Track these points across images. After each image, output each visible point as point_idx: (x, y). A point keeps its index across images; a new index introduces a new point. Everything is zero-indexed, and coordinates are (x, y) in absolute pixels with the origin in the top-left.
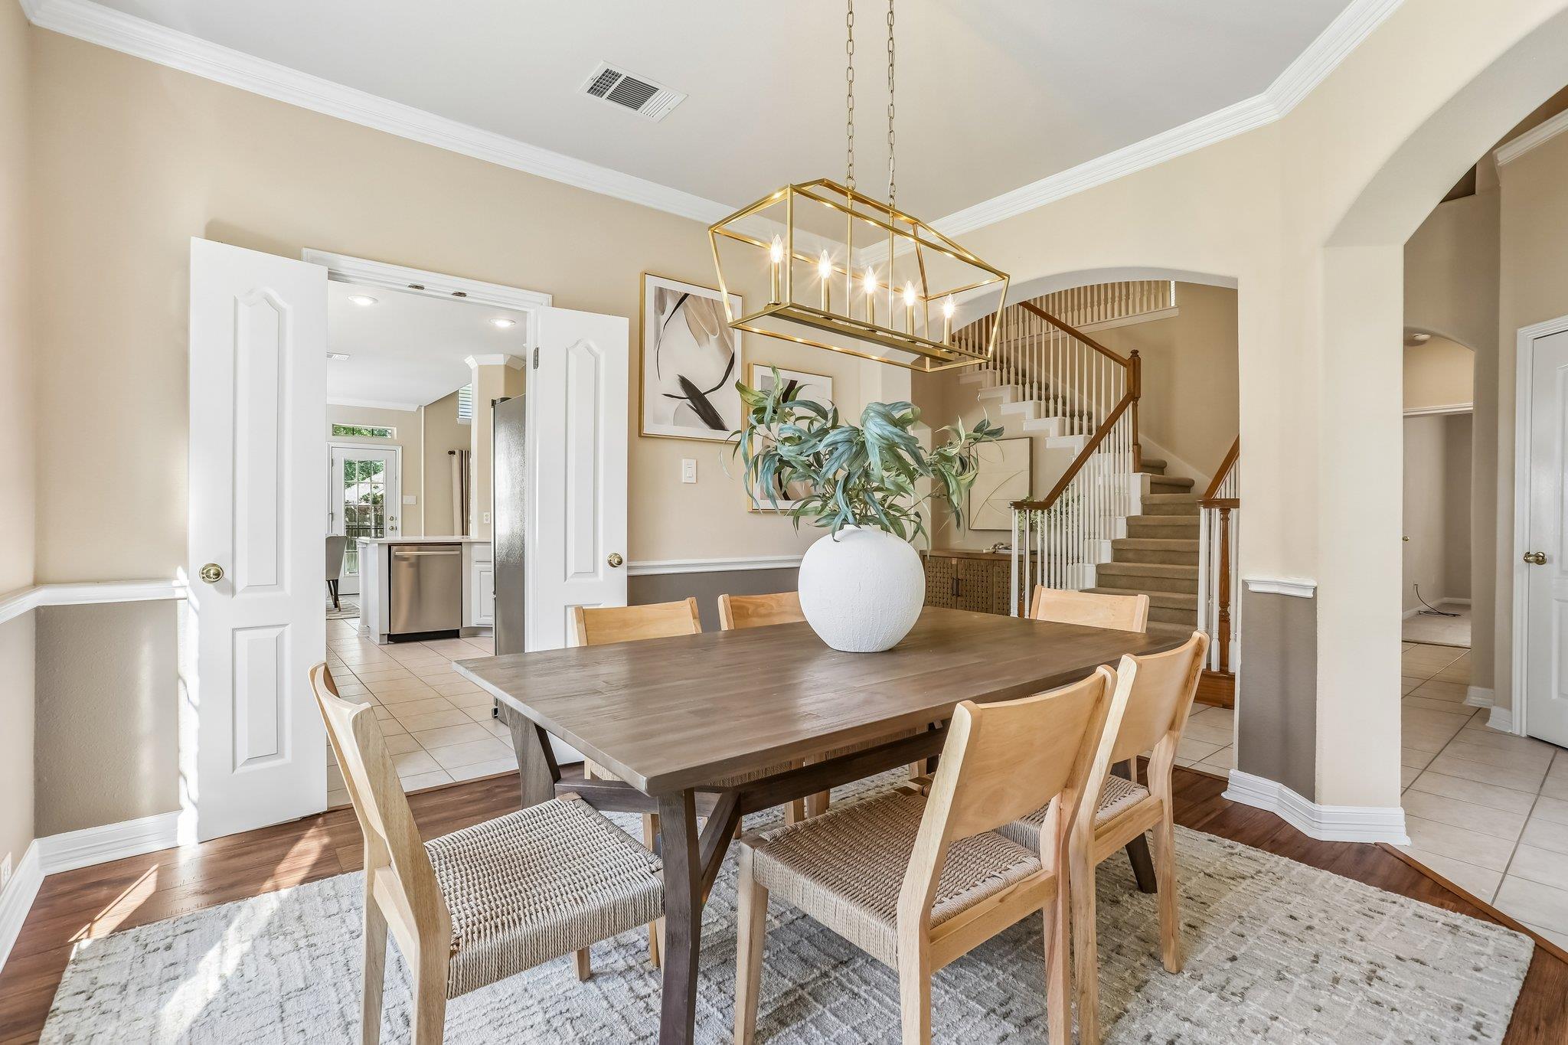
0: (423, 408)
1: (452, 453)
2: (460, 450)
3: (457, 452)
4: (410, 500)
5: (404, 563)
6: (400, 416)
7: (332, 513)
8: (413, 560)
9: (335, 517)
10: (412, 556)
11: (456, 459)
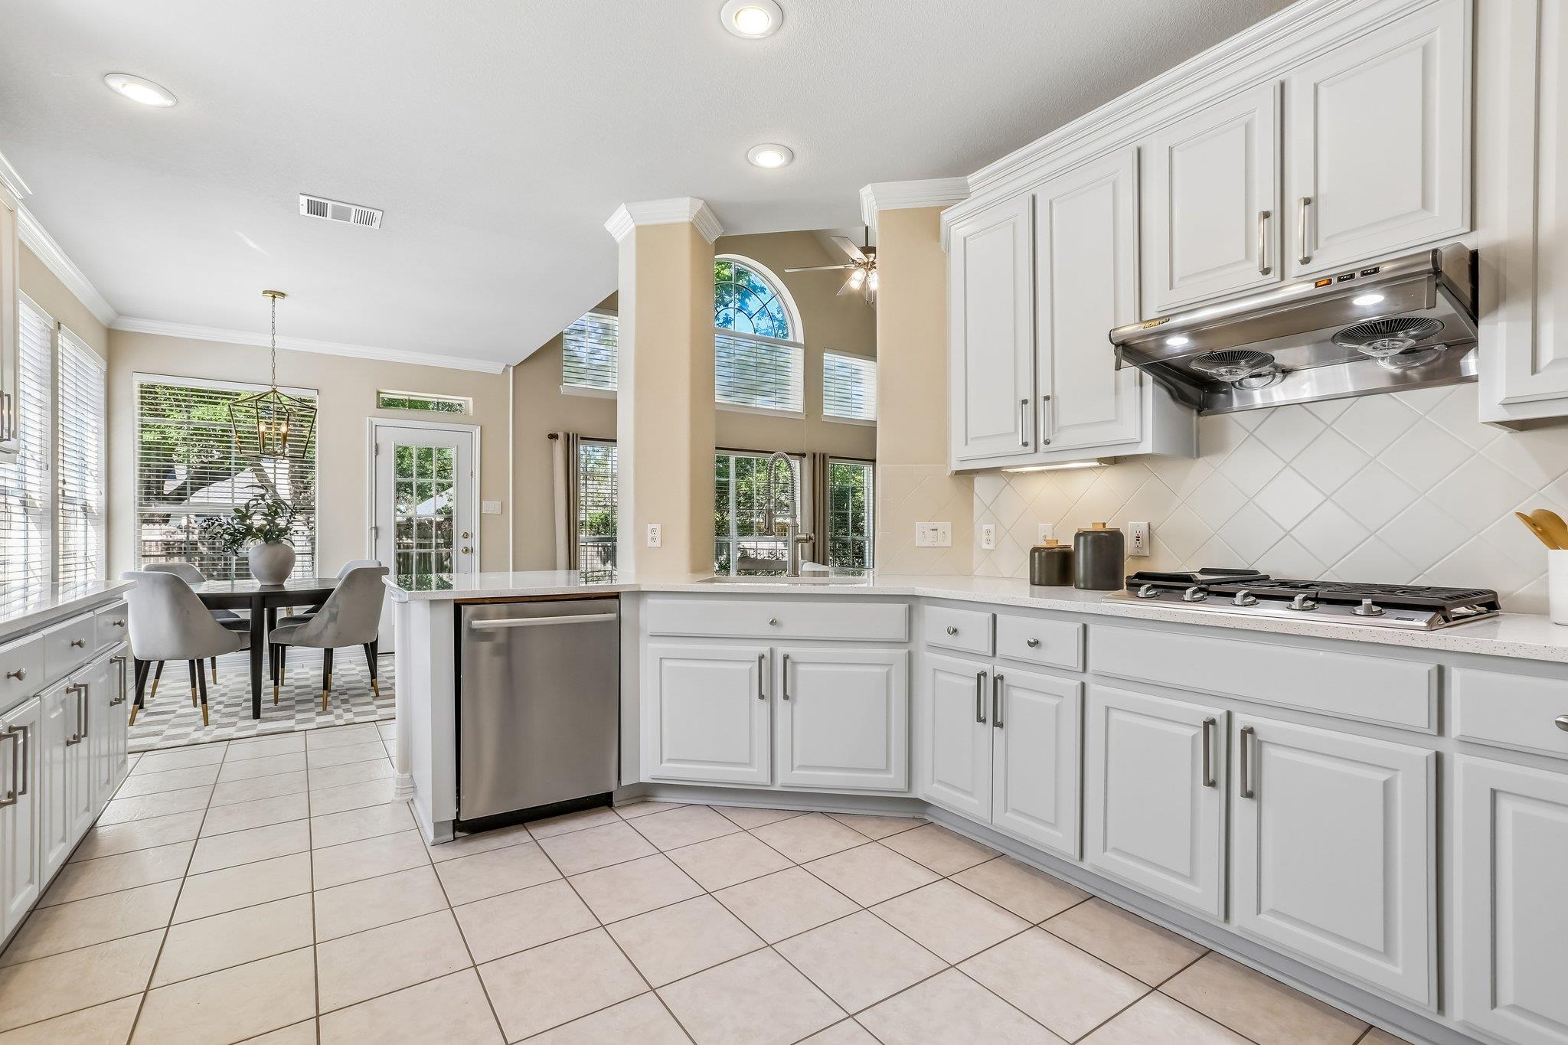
0: (511, 369)
1: (553, 437)
2: (565, 433)
3: (561, 435)
4: (492, 507)
5: (485, 646)
6: (477, 383)
7: (376, 528)
8: (501, 639)
9: (380, 533)
10: (498, 628)
11: (559, 446)
